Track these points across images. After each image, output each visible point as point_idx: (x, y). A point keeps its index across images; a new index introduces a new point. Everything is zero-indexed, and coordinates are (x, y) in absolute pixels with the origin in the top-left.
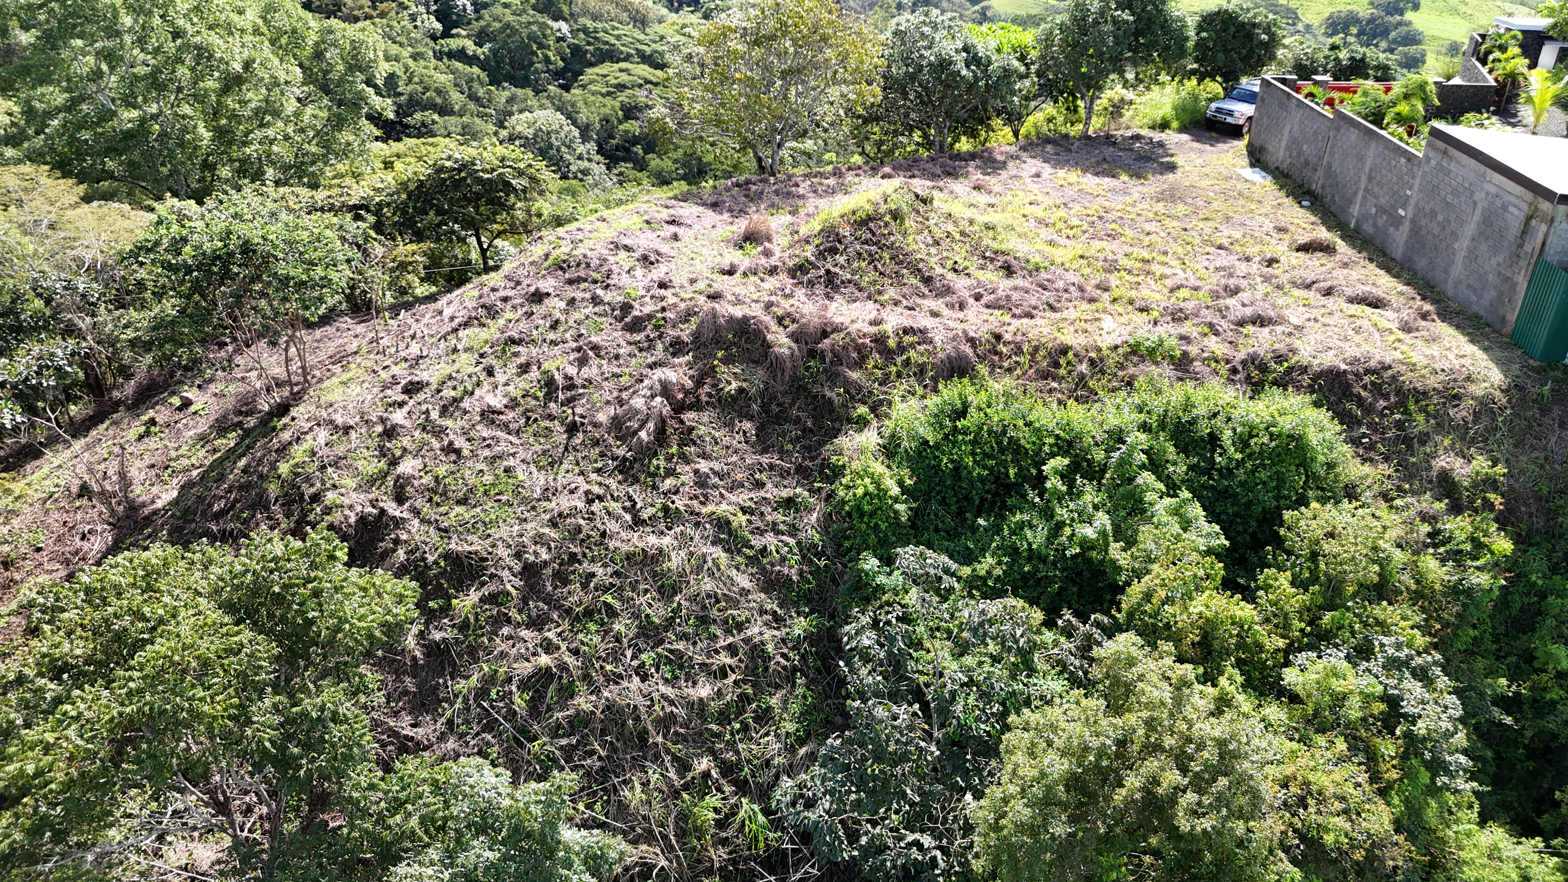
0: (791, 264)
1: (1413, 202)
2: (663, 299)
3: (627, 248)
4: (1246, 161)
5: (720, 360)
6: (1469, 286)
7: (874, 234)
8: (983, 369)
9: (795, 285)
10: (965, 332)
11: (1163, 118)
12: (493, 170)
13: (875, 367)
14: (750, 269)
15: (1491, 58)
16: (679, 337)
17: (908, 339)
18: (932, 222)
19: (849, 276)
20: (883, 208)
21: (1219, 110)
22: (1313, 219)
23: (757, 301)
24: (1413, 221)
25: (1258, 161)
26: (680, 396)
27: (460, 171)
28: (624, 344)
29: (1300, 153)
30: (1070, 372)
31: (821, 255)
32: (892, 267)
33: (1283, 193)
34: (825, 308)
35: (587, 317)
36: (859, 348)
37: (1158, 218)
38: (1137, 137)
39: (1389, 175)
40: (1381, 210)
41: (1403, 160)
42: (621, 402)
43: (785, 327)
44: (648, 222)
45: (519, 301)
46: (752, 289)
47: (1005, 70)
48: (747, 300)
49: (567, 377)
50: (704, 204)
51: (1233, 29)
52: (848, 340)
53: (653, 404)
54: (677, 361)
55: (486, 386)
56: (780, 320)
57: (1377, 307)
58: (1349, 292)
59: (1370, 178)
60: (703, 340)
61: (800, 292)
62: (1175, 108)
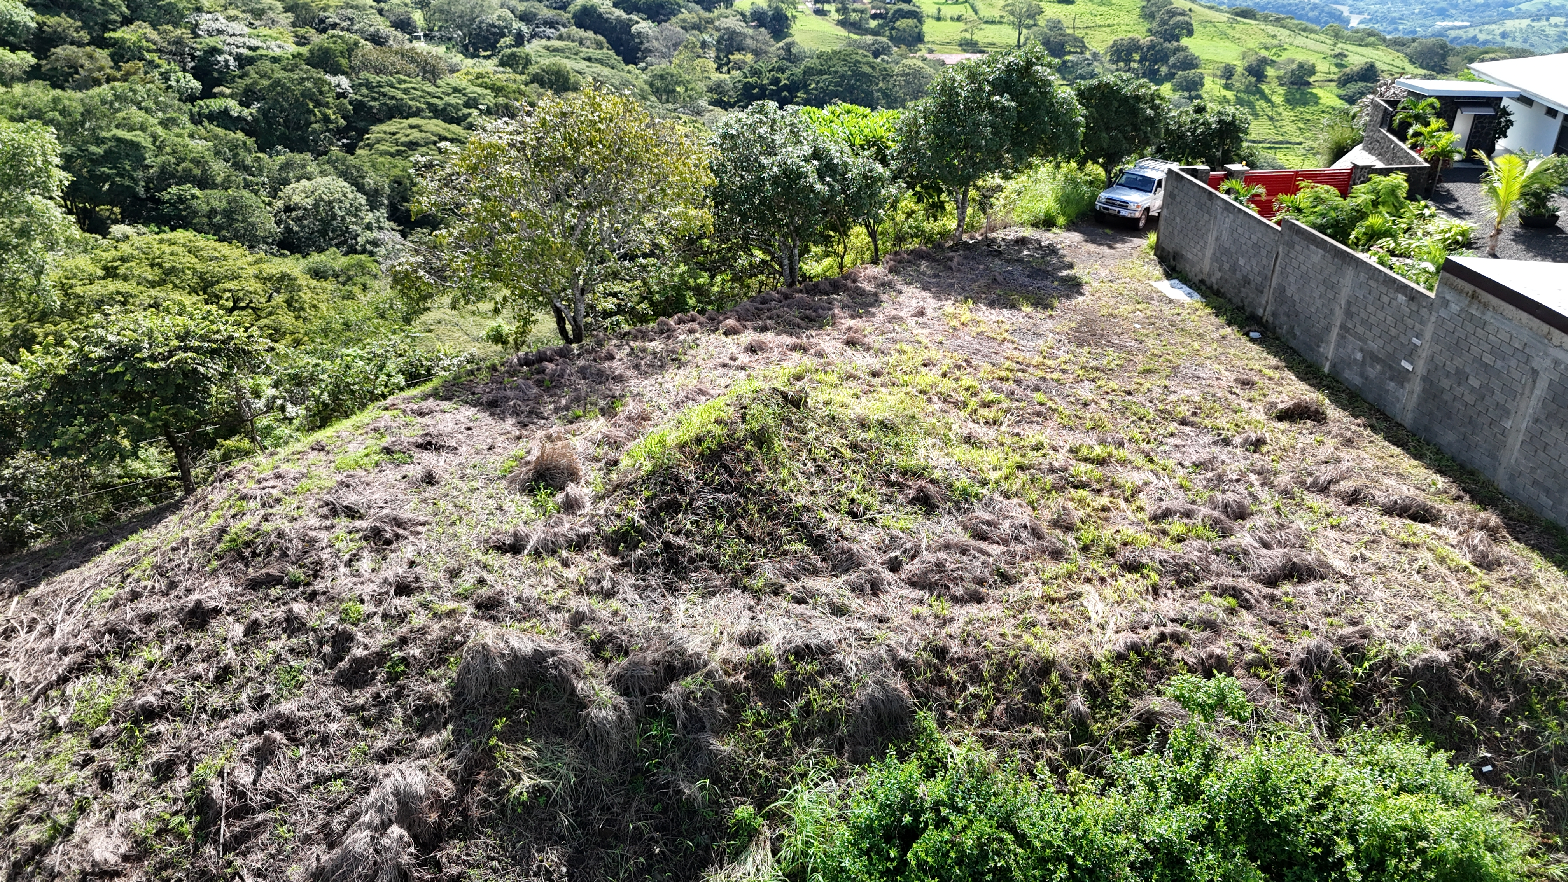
0: (608, 529)
1: (1424, 354)
2: (402, 618)
3: (351, 513)
4: (1158, 271)
5: (502, 737)
6: (1535, 483)
7: (731, 475)
8: (928, 720)
9: (615, 569)
10: (891, 650)
11: (1047, 213)
12: (171, 353)
13: (758, 724)
14: (545, 546)
15: (1411, 131)
16: (429, 697)
17: (806, 668)
18: (811, 435)
19: (700, 549)
20: (741, 429)
21: (1110, 201)
22: (1273, 361)
23: (557, 609)
24: (1424, 379)
25: (1173, 269)
26: (434, 817)
27: (117, 359)
28: (337, 712)
29: (1234, 268)
30: (1059, 709)
31: (654, 515)
32: (761, 526)
33: (1220, 321)
34: (666, 616)
35: (278, 658)
36: (729, 694)
37: (1091, 373)
38: (1022, 242)
39: (1380, 315)
40: (1372, 357)
41: (1401, 298)
42: (332, 840)
43: (607, 661)
44: (388, 451)
45: (169, 623)
46: (551, 583)
47: (865, 177)
48: (542, 608)
49: (236, 792)
50: (476, 404)
51: (1115, 104)
52: (709, 686)
53: (385, 841)
54: (426, 743)
55: (96, 814)
56: (597, 649)
57: (1424, 520)
58: (1381, 498)
59: (1349, 314)
60: (471, 698)
61: (627, 582)
62: (1058, 201)
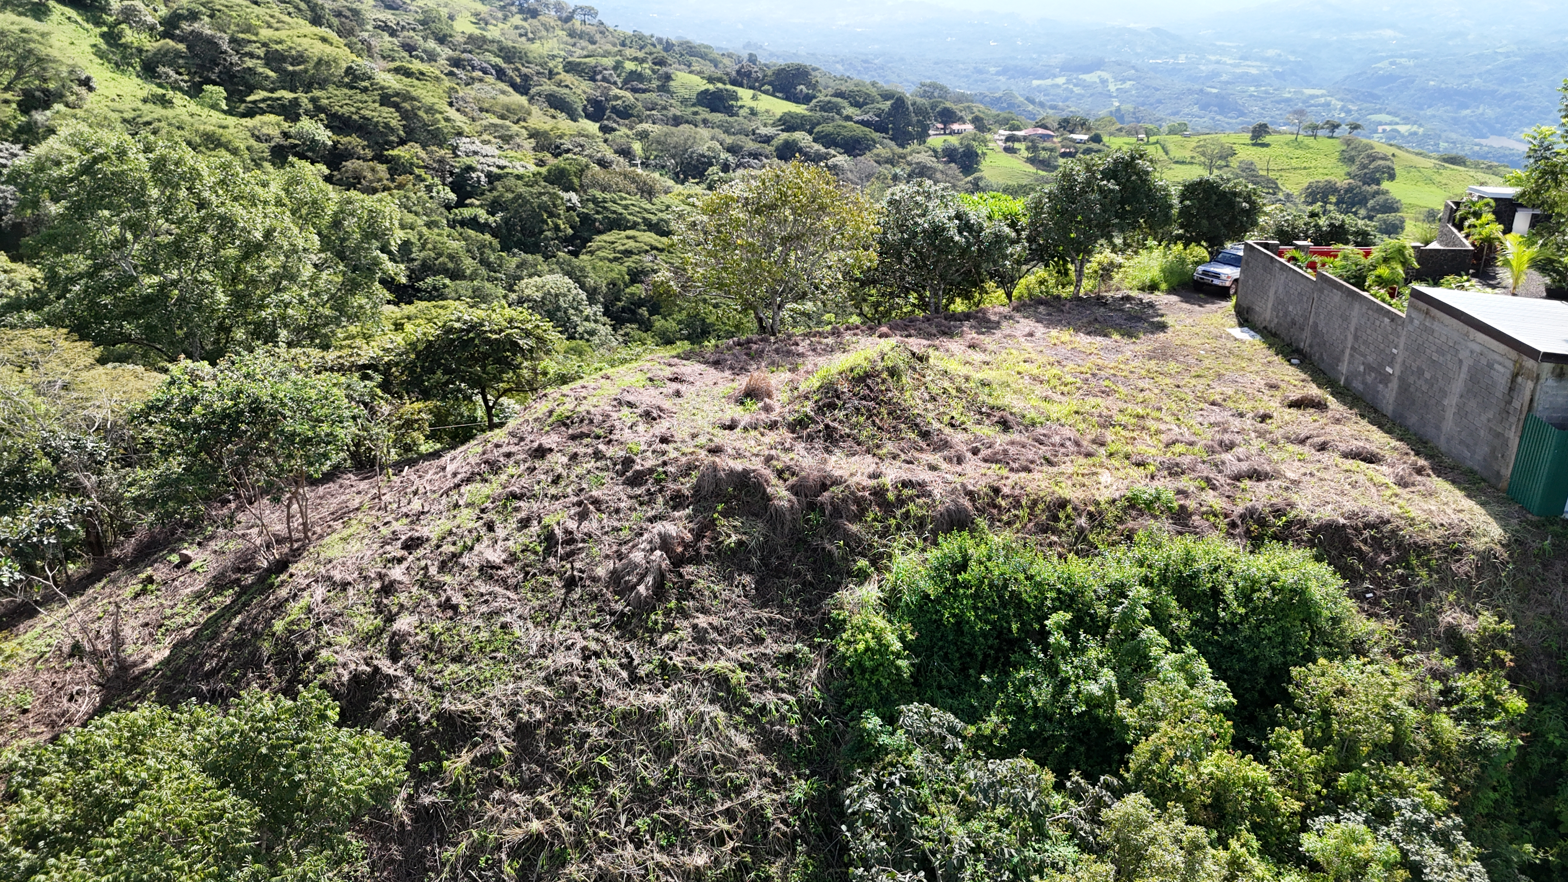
0: (791, 419)
1: (1399, 360)
2: (664, 453)
3: (630, 405)
4: (1234, 321)
5: (720, 513)
6: (1461, 442)
7: (871, 390)
8: (982, 523)
9: (795, 439)
10: (963, 485)
11: (1152, 280)
12: (501, 331)
13: (875, 519)
14: (751, 425)
15: (1467, 224)
16: (679, 491)
17: (907, 492)
18: (928, 379)
19: (847, 431)
20: (880, 366)
21: (1205, 273)
22: (1303, 376)
23: (757, 455)
24: (1400, 378)
25: (1246, 321)
26: (680, 549)
27: (468, 331)
28: (625, 498)
29: (1286, 314)
30: (1069, 526)
31: (820, 410)
32: (889, 422)
33: (1272, 352)
34: (825, 461)
35: (589, 472)
36: (858, 501)
37: (1151, 375)
38: (1128, 299)
39: (1375, 335)
40: (1369, 368)
41: (1387, 320)
42: (620, 556)
43: (785, 480)
44: (651, 380)
45: (522, 456)
46: (753, 443)
47: (997, 236)
48: (747, 454)
49: (567, 532)
50: (706, 362)
51: (1214, 197)
52: (847, 492)
53: (653, 557)
54: (677, 514)
55: (486, 541)
56: (780, 474)
57: (1371, 462)
58: (1343, 447)
59: (1356, 338)
60: (703, 493)
61: (800, 447)
62: (1163, 271)
